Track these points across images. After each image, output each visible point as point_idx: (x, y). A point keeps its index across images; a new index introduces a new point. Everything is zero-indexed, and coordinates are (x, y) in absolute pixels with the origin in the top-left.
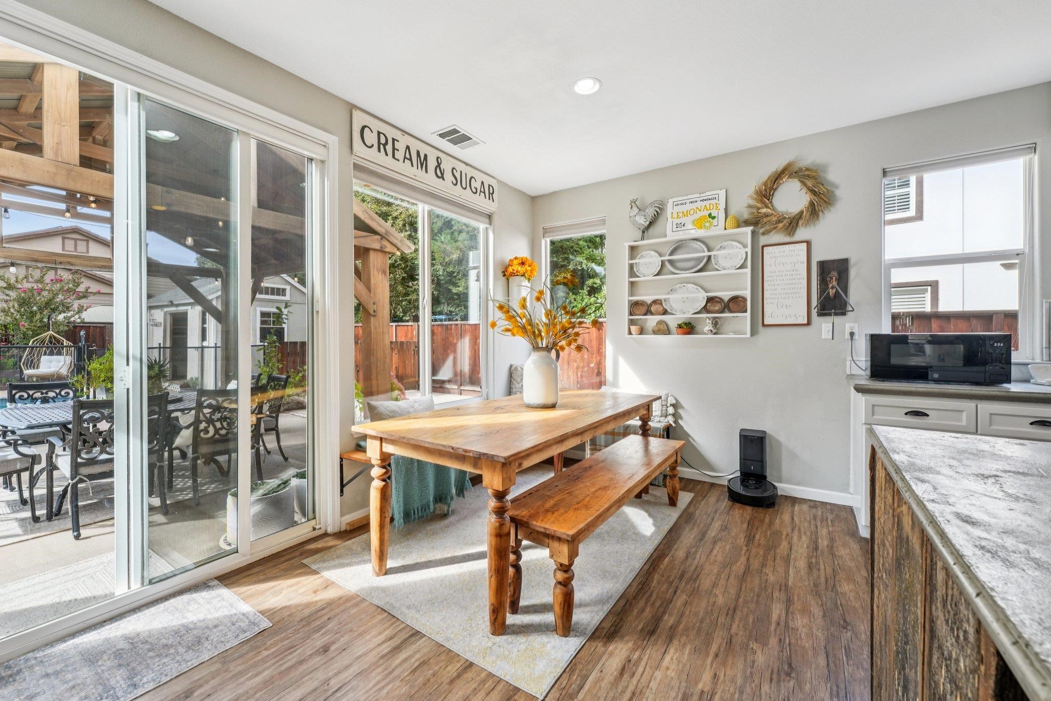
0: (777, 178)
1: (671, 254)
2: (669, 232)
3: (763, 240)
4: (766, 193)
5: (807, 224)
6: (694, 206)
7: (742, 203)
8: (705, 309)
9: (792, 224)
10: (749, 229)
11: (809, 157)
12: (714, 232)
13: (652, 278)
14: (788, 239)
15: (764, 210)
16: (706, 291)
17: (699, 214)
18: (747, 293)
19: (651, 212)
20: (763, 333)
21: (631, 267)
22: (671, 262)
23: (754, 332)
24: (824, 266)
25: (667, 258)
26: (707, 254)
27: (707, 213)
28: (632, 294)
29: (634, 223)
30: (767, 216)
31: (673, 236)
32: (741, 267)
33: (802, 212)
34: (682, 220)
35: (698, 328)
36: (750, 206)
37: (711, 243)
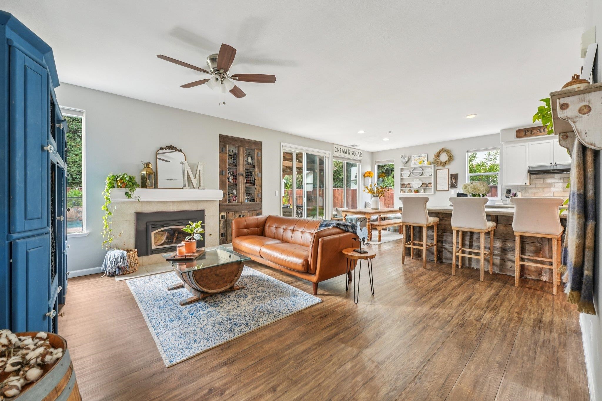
0: (440, 152)
1: (413, 171)
2: (412, 165)
3: (437, 168)
4: (438, 155)
5: (448, 164)
6: (419, 158)
7: (432, 159)
8: (421, 186)
9: (444, 164)
10: (433, 165)
11: (448, 147)
12: (424, 165)
13: (407, 177)
14: (443, 168)
15: (437, 160)
16: (422, 181)
17: (420, 160)
18: (432, 182)
19: (407, 159)
20: (437, 193)
21: (401, 174)
22: (412, 173)
23: (434, 193)
24: (452, 175)
25: (411, 172)
26: (422, 171)
27: (422, 160)
28: (401, 182)
29: (402, 162)
30: (438, 161)
31: (413, 166)
32: (431, 175)
33: (446, 161)
34: (416, 162)
35: (420, 191)
36: (434, 159)
37: (423, 168)
